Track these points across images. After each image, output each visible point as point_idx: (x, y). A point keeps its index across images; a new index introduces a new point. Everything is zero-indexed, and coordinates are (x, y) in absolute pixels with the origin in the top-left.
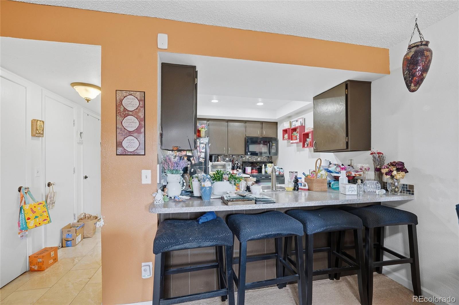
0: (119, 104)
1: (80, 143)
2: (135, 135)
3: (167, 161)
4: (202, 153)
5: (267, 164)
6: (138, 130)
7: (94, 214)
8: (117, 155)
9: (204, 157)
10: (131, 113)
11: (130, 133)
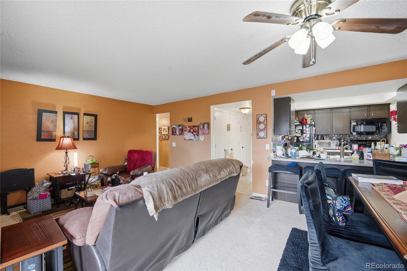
0: (258, 120)
1: (241, 131)
2: (263, 131)
3: (276, 141)
4: (308, 134)
5: (377, 142)
6: (264, 129)
7: (247, 166)
8: (257, 138)
9: (309, 137)
10: (262, 123)
11: (261, 130)
